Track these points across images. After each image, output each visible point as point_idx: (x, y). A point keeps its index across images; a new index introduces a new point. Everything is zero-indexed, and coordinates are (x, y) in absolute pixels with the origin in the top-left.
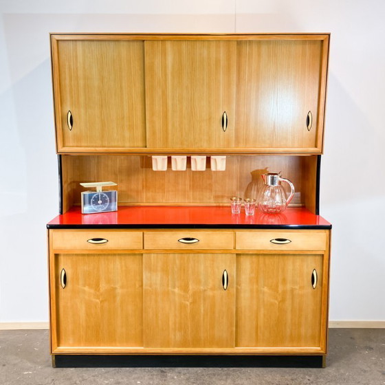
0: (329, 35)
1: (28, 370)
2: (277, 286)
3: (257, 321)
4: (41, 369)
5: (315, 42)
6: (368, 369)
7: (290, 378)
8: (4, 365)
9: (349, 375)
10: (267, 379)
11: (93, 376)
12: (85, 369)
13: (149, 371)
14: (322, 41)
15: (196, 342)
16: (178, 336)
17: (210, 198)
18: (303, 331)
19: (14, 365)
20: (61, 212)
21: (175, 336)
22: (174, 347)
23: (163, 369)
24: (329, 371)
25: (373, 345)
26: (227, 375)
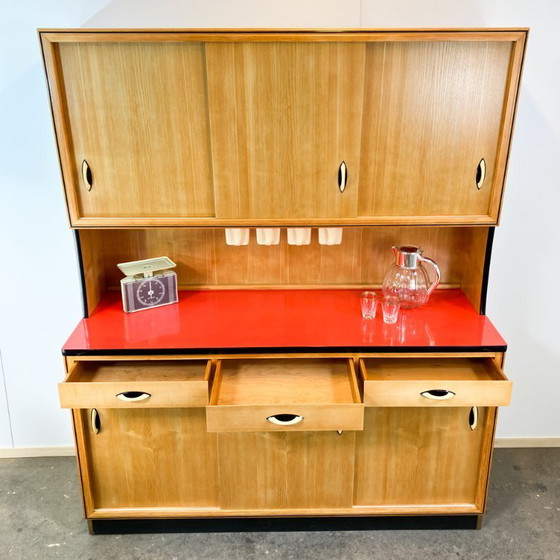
0: (527, 32)
1: (54, 540)
2: (418, 427)
3: (386, 473)
4: (74, 536)
5: (500, 44)
6: (541, 530)
8: (20, 530)
9: (515, 542)
11: (149, 552)
12: (136, 536)
13: (229, 540)
14: (514, 43)
15: (297, 501)
16: (270, 495)
17: (316, 277)
18: (452, 484)
19: (35, 529)
20: (86, 316)
21: (265, 493)
22: (265, 507)
24: (485, 533)
25: (545, 480)
26: (342, 545)
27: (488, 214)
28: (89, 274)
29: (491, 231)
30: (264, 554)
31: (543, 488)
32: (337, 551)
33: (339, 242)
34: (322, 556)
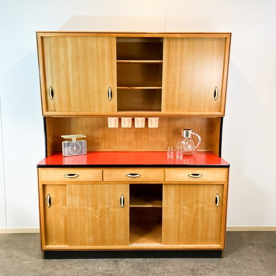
0: (231, 34)
1: (26, 261)
2: (192, 205)
3: (179, 228)
4: (35, 260)
5: (221, 39)
6: (251, 258)
7: (200, 265)
8: (10, 257)
9: (239, 263)
10: (185, 265)
11: (70, 265)
12: (64, 260)
13: (107, 261)
14: (226, 38)
17: (147, 146)
18: (209, 234)
19: (17, 257)
20: (46, 156)
23: (116, 259)
24: (226, 260)
25: (254, 242)
26: (159, 263)
27: (220, 112)
28: (49, 138)
29: (222, 119)
30: (123, 266)
31: (253, 245)
32: (157, 265)
33: (157, 127)
34: (150, 266)
